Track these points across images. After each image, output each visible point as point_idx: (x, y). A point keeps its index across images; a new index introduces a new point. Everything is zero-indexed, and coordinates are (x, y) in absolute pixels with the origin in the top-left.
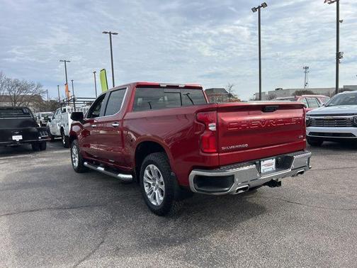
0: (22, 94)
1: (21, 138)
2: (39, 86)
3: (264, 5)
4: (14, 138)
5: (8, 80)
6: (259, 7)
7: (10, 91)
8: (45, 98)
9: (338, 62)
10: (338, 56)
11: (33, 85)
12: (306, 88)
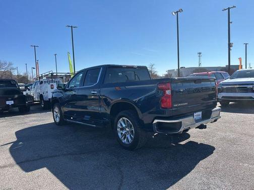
1: (13, 103)
2: (10, 64)
4: (8, 103)
8: (15, 73)
9: (229, 50)
10: (230, 45)
11: (6, 63)
12: (200, 66)
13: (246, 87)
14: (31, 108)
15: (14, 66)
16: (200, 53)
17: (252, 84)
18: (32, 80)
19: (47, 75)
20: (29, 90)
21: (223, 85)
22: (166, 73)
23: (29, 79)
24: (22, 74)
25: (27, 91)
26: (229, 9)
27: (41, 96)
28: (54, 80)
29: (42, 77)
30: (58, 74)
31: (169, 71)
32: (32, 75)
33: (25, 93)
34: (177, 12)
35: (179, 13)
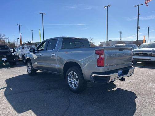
1: (6, 60)
2: (4, 36)
4: (3, 59)
8: (7, 41)
9: (138, 31)
10: (138, 28)
11: (1, 35)
12: (121, 40)
13: (147, 54)
14: (17, 63)
15: (6, 37)
16: (121, 32)
17: (150, 52)
18: (17, 46)
19: (27, 43)
20: (16, 52)
21: (134, 52)
22: (100, 44)
23: (15, 45)
24: (11, 42)
25: (15, 53)
26: (138, 5)
27: (23, 56)
28: (31, 46)
29: (24, 44)
30: (33, 43)
31: (102, 43)
32: (17, 43)
33: (13, 54)
34: (107, 6)
35: (108, 7)
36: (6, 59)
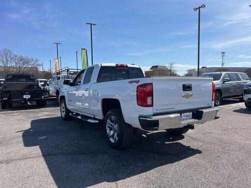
0: (25, 66)
2: (37, 61)
3: (203, 6)
4: (25, 97)
5: (16, 56)
6: (199, 8)
7: (17, 64)
8: (40, 69)
11: (33, 60)
12: (223, 67)
15: (40, 63)
16: (223, 53)
19: (63, 71)
21: (249, 86)
24: (47, 70)
27: (57, 92)
29: (59, 73)
31: (189, 70)
36: (29, 96)
